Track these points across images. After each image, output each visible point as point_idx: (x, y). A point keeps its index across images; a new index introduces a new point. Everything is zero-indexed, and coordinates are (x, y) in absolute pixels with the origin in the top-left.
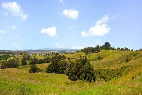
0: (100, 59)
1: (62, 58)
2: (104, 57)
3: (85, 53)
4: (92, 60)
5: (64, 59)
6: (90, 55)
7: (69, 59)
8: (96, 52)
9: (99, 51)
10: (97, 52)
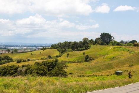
0: (88, 61)
1: (3, 61)
2: (97, 58)
3: (59, 51)
4: (73, 62)
5: (6, 62)
6: (68, 54)
7: (19, 61)
8: (80, 49)
9: (87, 48)
10: (84, 50)
